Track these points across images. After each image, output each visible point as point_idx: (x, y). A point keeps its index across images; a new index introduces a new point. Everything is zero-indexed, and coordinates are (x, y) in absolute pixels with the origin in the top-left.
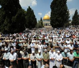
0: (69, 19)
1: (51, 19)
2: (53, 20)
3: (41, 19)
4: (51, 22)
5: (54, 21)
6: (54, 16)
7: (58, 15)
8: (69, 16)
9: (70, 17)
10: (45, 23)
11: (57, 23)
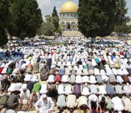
0: (126, 16)
1: (81, 15)
2: (85, 17)
3: (55, 10)
4: (79, 23)
5: (86, 20)
6: (88, 7)
7: (97, 5)
8: (125, 8)
9: (127, 10)
10: (65, 22)
11: (95, 25)
